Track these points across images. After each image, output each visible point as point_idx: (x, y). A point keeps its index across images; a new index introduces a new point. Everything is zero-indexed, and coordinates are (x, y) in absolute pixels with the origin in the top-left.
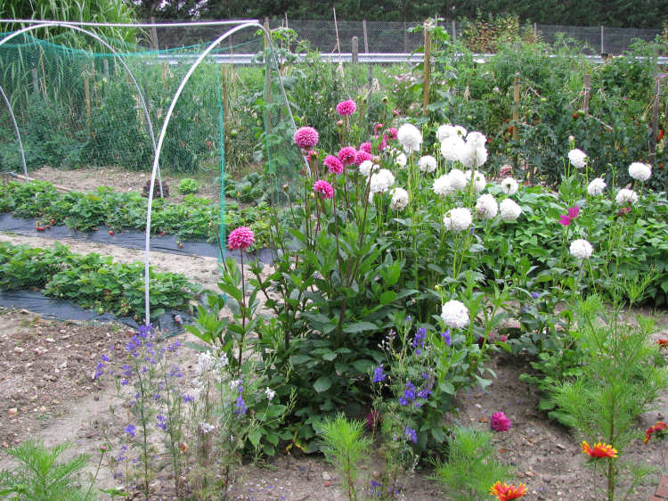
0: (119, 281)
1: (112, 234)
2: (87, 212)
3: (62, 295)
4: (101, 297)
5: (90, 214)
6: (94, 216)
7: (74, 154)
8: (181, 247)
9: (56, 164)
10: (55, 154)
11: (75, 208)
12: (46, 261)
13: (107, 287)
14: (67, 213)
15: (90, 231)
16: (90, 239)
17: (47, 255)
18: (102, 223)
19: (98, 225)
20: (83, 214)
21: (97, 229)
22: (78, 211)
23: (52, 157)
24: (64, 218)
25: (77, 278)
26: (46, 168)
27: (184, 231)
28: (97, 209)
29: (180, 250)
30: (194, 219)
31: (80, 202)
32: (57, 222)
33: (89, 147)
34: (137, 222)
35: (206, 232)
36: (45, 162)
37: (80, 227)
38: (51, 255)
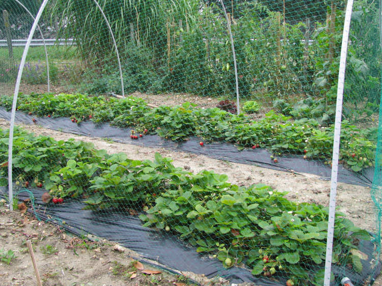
0: (249, 216)
1: (202, 145)
2: (178, 124)
3: (168, 228)
4: (227, 240)
5: (180, 125)
6: (184, 128)
7: (158, 83)
8: (276, 162)
9: (144, 91)
10: (144, 83)
11: (166, 119)
12: (146, 177)
13: (235, 226)
14: (158, 124)
15: (181, 141)
16: (179, 148)
17: (146, 170)
18: (192, 134)
19: (188, 136)
20: (174, 124)
21: (186, 139)
22: (169, 122)
23: (142, 85)
24: (156, 128)
25: (191, 208)
26: (137, 93)
27: (279, 146)
28: (187, 121)
29: (274, 165)
30: (288, 134)
31: (171, 114)
32: (150, 132)
33: (167, 79)
34: (226, 134)
35: (302, 147)
36: (137, 89)
37: (171, 137)
38: (152, 169)
